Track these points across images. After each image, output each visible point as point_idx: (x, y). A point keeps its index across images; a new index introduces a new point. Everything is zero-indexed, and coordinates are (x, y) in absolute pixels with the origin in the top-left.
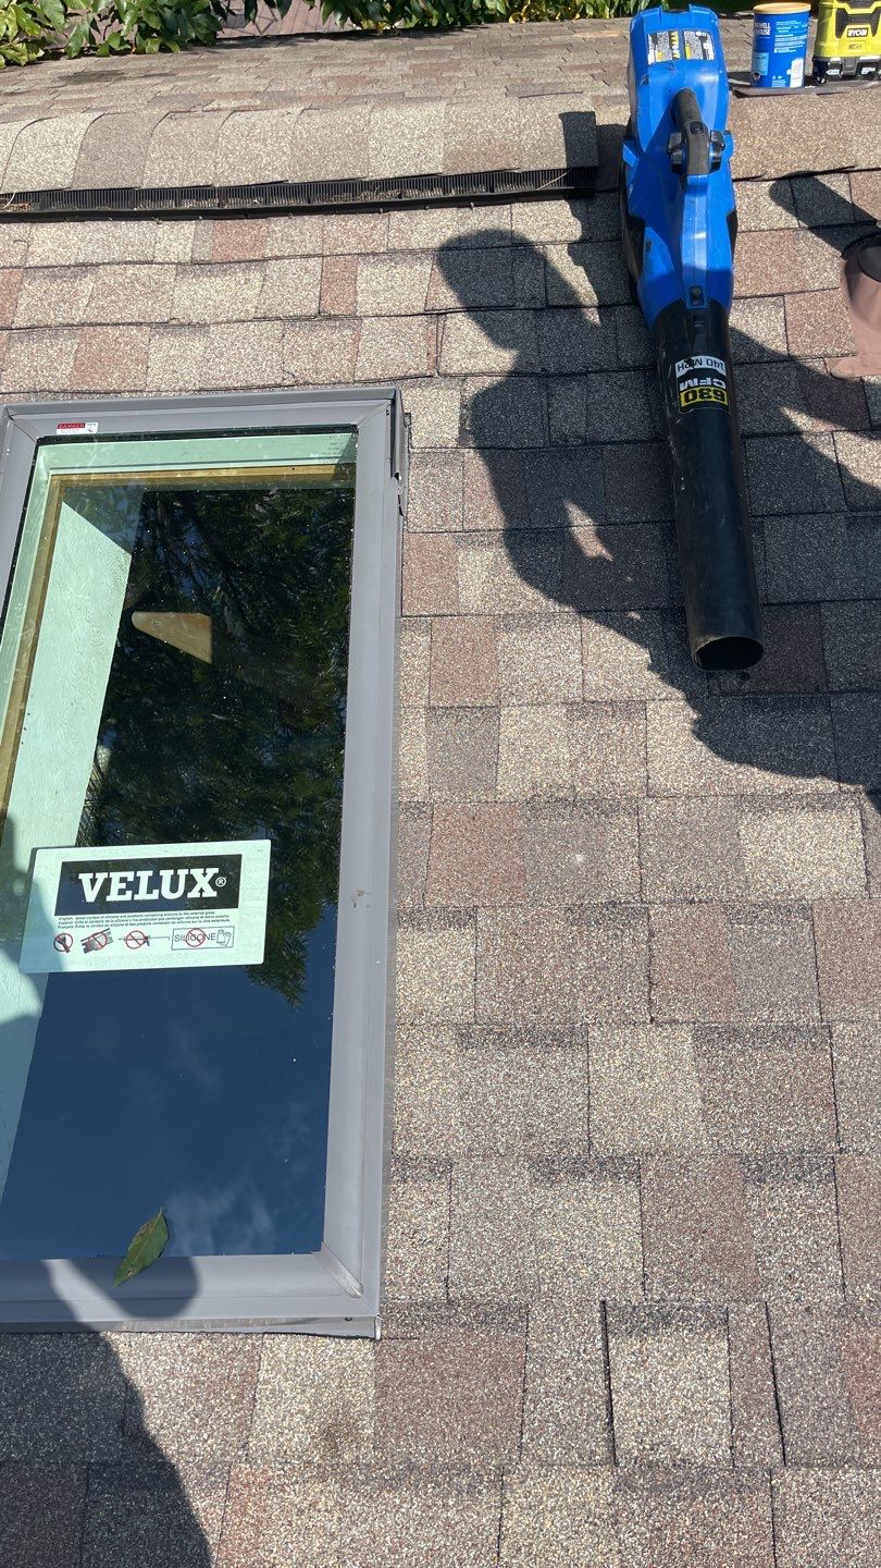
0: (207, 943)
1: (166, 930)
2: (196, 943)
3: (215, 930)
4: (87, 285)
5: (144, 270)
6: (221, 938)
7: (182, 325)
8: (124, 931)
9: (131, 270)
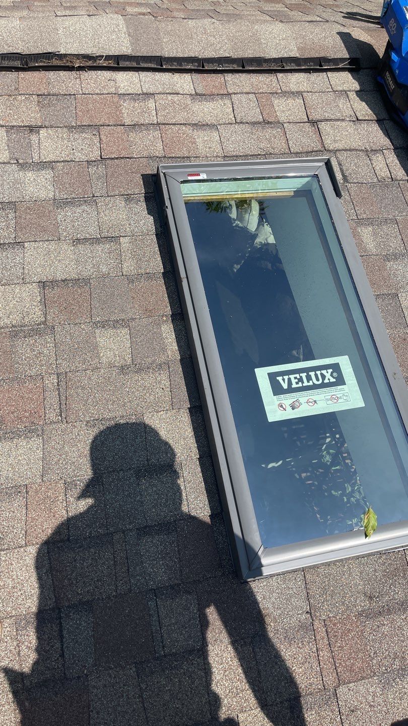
0: (340, 401)
1: (322, 397)
2: (335, 401)
3: (341, 395)
4: (151, 104)
5: (176, 98)
6: (345, 398)
7: (204, 125)
8: (305, 399)
9: (170, 97)
